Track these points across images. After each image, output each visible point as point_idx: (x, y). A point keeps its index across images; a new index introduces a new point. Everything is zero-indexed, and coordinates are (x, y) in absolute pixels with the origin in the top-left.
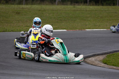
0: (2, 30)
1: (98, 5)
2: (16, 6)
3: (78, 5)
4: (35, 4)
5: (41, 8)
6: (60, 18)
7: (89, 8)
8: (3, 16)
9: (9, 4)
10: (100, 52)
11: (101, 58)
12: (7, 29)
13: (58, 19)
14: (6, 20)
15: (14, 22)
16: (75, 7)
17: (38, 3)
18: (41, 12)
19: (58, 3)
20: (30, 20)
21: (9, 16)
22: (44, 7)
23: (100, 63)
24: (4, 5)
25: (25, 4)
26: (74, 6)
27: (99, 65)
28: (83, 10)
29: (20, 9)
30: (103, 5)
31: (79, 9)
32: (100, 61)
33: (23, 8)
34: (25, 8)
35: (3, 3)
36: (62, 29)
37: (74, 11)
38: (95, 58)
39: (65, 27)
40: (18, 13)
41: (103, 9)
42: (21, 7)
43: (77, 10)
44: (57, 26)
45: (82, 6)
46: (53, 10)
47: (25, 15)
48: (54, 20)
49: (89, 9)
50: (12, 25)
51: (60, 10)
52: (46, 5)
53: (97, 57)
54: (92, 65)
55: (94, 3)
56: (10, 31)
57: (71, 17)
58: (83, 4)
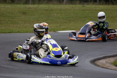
0: (8, 31)
1: (108, 4)
2: (22, 6)
3: (87, 4)
4: (42, 4)
5: (49, 8)
6: (69, 18)
7: (99, 8)
8: (8, 17)
9: (14, 4)
10: (111, 54)
11: (112, 60)
12: (13, 30)
13: (66, 20)
14: (12, 21)
15: (20, 23)
17: (46, 2)
18: (48, 12)
19: (66, 2)
20: (37, 21)
21: (15, 16)
23: (111, 66)
24: (10, 5)
25: (31, 4)
26: (83, 5)
27: (111, 68)
28: (93, 10)
29: (27, 9)
30: (113, 4)
32: (111, 63)
33: (29, 8)
34: (31, 8)
35: (8, 3)
36: (71, 30)
37: (83, 10)
38: (106, 60)
39: (73, 28)
40: (24, 13)
41: (113, 9)
42: (28, 7)
43: (87, 10)
44: (65, 27)
45: (91, 5)
46: (61, 10)
47: (31, 15)
48: (62, 20)
50: (19, 26)
51: (69, 10)
52: (54, 4)
53: (107, 60)
54: (102, 67)
55: (104, 2)
56: (16, 33)
57: (80, 17)
58: (93, 3)
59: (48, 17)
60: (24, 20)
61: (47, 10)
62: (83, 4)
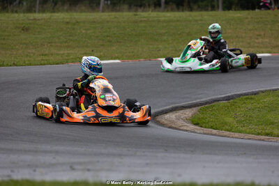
1: (183, 11)
2: (22, 15)
3: (143, 11)
4: (58, 11)
5: (71, 18)
6: (108, 36)
7: (165, 17)
9: (7, 12)
10: (187, 103)
11: (188, 113)
12: (4, 62)
13: (103, 40)
14: (2, 44)
15: (17, 47)
16: (136, 15)
17: (66, 8)
18: (70, 26)
19: (103, 7)
21: (9, 36)
22: (76, 17)
23: (186, 124)
25: (39, 12)
26: (135, 13)
27: (185, 128)
28: (153, 21)
29: (31, 21)
30: (191, 10)
31: (145, 19)
32: (187, 120)
33: (35, 19)
34: (39, 20)
36: (112, 59)
37: (135, 22)
38: (177, 114)
39: (117, 55)
40: (25, 29)
41: (191, 18)
42: (32, 18)
43: (141, 21)
45: (150, 12)
46: (94, 22)
47: (39, 32)
48: (96, 41)
49: (163, 19)
50: (15, 53)
51: (108, 22)
52: (82, 11)
54: (170, 127)
55: (174, 6)
56: (11, 66)
57: (129, 35)
58: (153, 8)
59: (70, 36)
60: (24, 41)
61: (68, 23)
62: (136, 11)
